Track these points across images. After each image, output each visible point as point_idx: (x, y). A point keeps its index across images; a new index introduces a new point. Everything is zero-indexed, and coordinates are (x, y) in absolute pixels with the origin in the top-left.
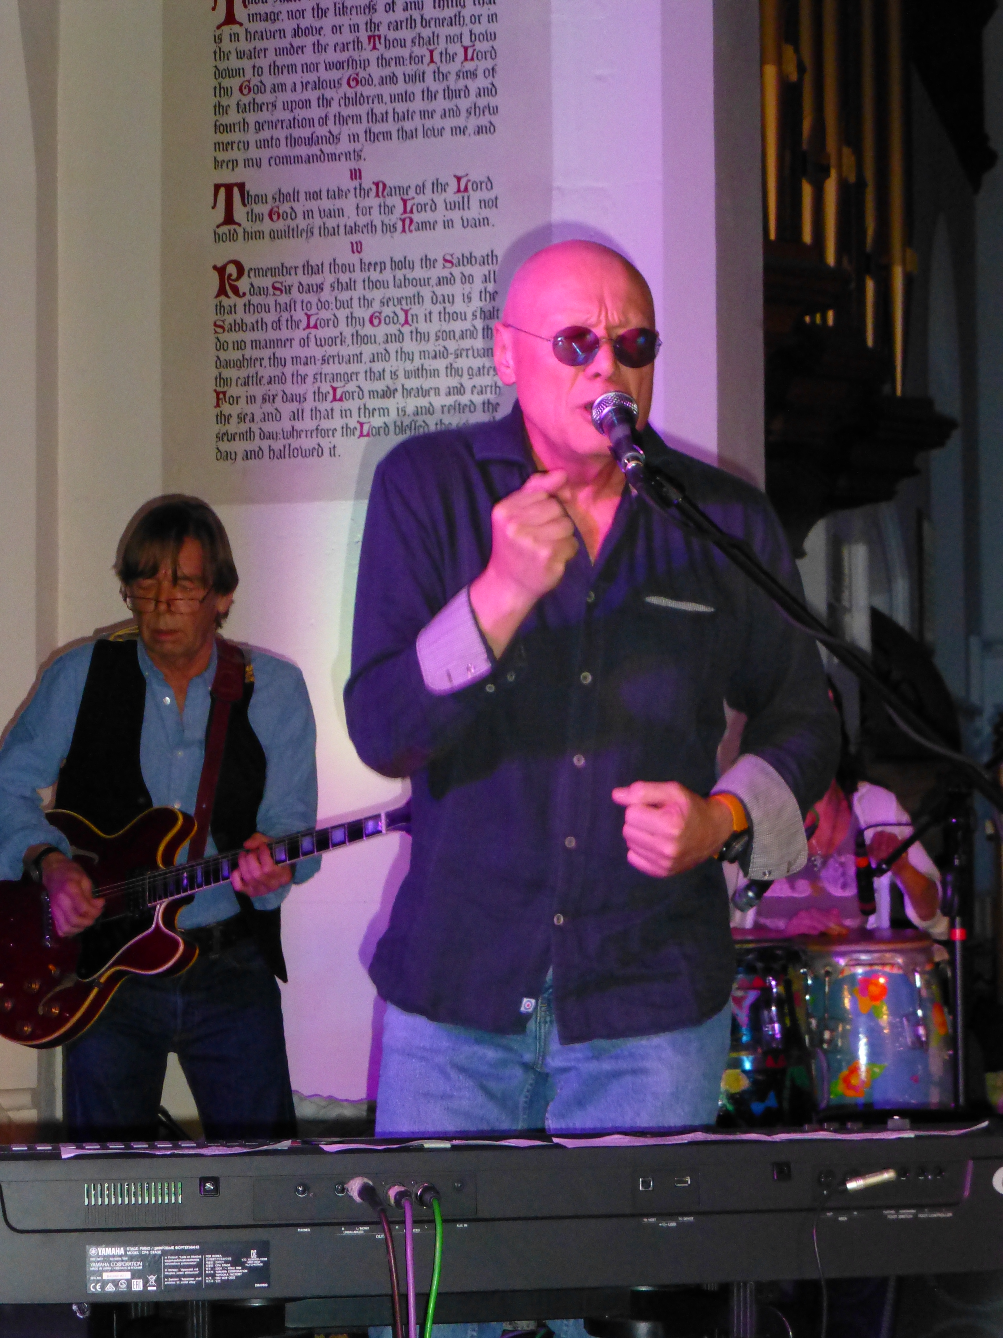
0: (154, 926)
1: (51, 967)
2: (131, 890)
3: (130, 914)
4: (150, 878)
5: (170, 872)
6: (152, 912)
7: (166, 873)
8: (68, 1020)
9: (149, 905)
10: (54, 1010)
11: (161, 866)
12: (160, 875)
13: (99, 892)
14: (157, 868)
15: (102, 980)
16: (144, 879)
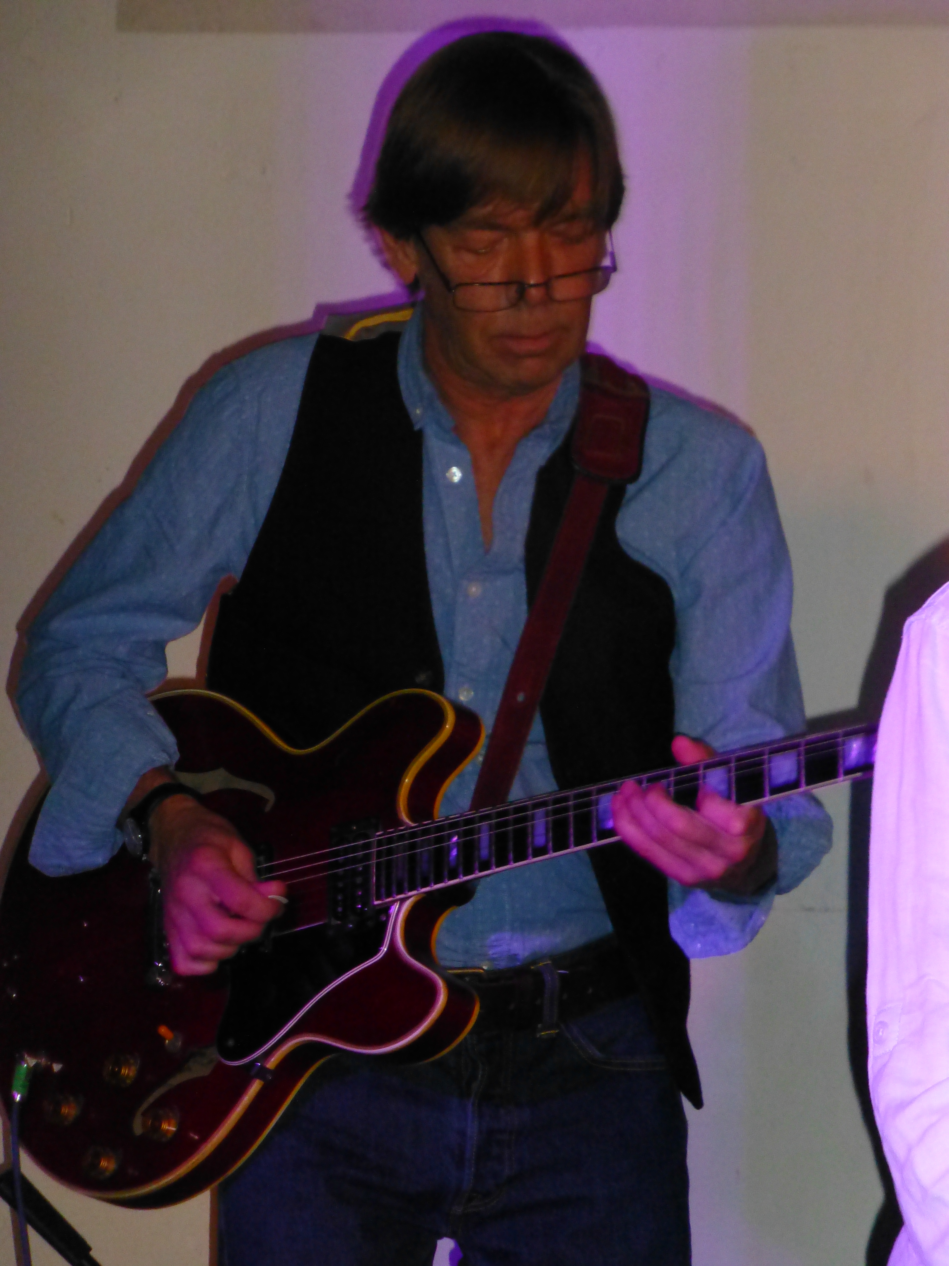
0: (385, 949)
1: (163, 1030)
2: (340, 870)
3: (335, 922)
4: (380, 843)
5: (426, 832)
6: (384, 918)
7: (413, 835)
8: (194, 1147)
9: (376, 903)
10: (165, 1126)
11: (404, 817)
12: (401, 838)
13: (270, 869)
14: (397, 822)
15: (272, 1063)
16: (367, 846)
